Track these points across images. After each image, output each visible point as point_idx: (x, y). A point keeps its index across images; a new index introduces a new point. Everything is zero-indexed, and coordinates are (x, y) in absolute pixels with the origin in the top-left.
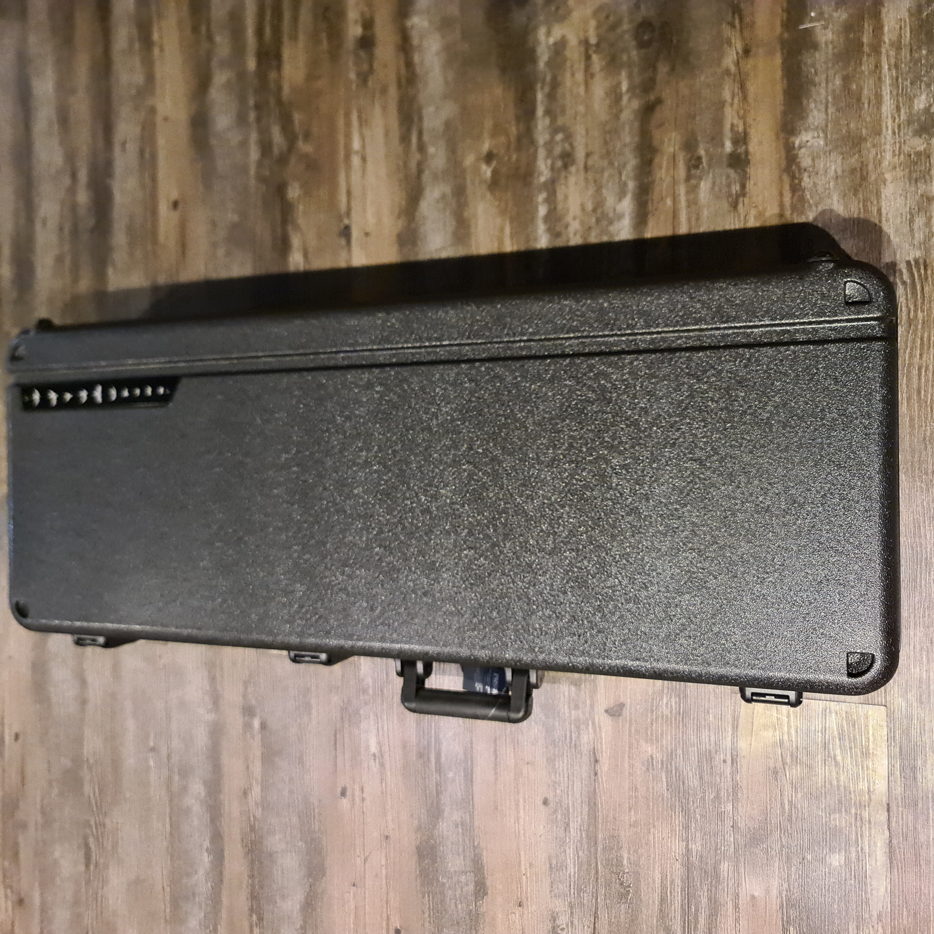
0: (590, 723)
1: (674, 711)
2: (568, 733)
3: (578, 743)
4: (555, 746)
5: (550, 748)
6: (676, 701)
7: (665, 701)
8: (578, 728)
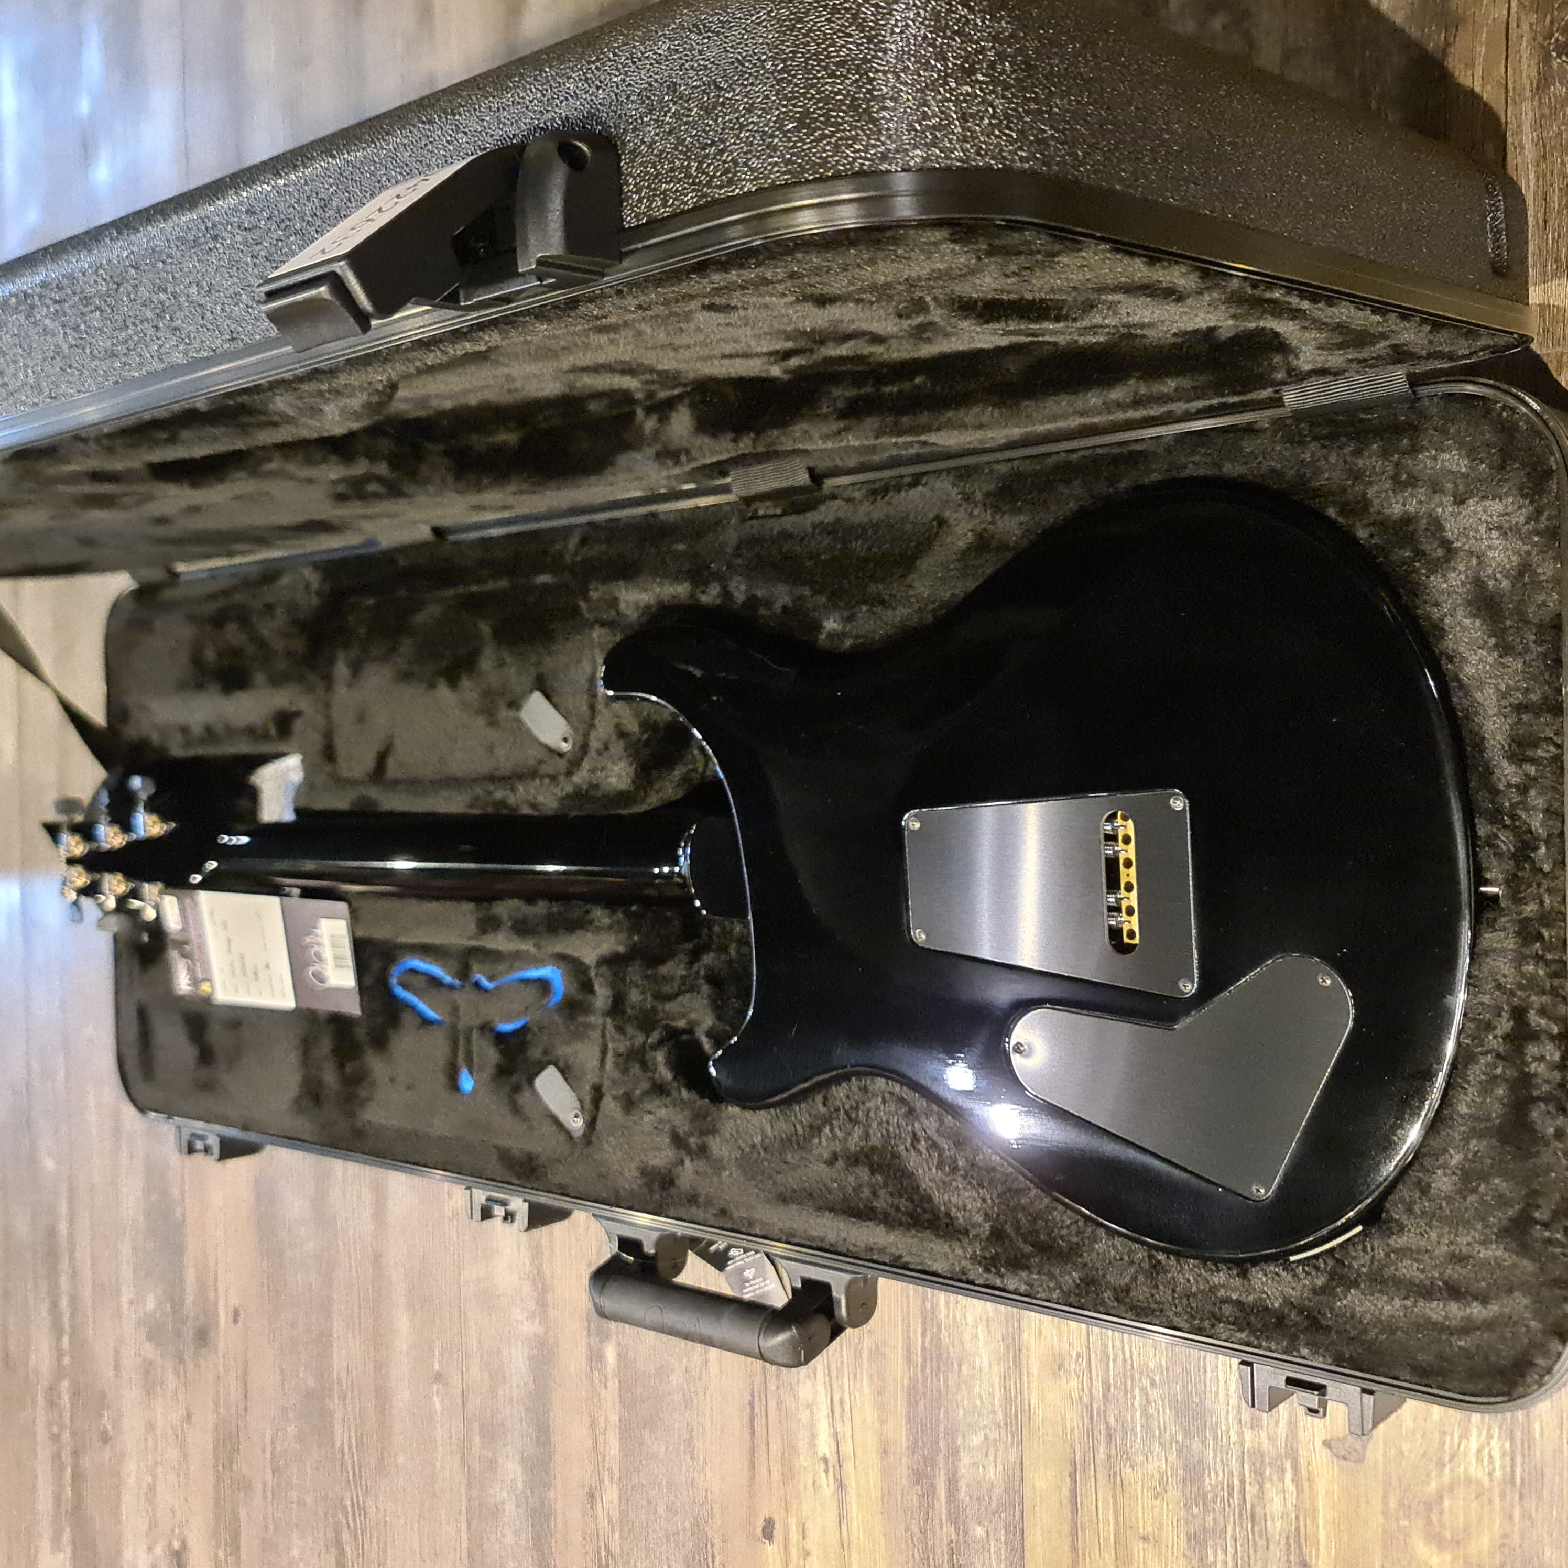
0: (1288, 1466)
1: (1498, 1473)
2: (1236, 1482)
3: (1258, 1509)
4: (1206, 1511)
5: (1195, 1510)
6: (1502, 1447)
7: (1474, 1445)
8: (1258, 1474)
